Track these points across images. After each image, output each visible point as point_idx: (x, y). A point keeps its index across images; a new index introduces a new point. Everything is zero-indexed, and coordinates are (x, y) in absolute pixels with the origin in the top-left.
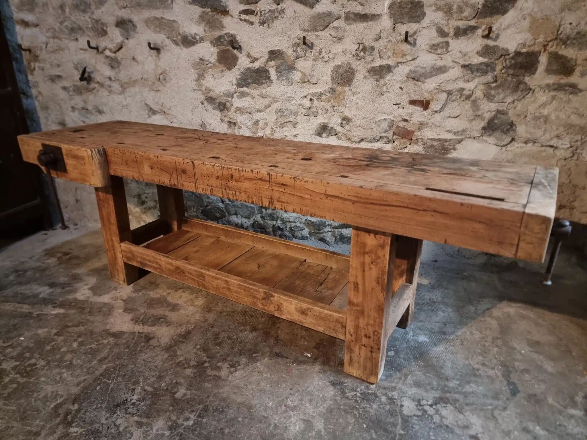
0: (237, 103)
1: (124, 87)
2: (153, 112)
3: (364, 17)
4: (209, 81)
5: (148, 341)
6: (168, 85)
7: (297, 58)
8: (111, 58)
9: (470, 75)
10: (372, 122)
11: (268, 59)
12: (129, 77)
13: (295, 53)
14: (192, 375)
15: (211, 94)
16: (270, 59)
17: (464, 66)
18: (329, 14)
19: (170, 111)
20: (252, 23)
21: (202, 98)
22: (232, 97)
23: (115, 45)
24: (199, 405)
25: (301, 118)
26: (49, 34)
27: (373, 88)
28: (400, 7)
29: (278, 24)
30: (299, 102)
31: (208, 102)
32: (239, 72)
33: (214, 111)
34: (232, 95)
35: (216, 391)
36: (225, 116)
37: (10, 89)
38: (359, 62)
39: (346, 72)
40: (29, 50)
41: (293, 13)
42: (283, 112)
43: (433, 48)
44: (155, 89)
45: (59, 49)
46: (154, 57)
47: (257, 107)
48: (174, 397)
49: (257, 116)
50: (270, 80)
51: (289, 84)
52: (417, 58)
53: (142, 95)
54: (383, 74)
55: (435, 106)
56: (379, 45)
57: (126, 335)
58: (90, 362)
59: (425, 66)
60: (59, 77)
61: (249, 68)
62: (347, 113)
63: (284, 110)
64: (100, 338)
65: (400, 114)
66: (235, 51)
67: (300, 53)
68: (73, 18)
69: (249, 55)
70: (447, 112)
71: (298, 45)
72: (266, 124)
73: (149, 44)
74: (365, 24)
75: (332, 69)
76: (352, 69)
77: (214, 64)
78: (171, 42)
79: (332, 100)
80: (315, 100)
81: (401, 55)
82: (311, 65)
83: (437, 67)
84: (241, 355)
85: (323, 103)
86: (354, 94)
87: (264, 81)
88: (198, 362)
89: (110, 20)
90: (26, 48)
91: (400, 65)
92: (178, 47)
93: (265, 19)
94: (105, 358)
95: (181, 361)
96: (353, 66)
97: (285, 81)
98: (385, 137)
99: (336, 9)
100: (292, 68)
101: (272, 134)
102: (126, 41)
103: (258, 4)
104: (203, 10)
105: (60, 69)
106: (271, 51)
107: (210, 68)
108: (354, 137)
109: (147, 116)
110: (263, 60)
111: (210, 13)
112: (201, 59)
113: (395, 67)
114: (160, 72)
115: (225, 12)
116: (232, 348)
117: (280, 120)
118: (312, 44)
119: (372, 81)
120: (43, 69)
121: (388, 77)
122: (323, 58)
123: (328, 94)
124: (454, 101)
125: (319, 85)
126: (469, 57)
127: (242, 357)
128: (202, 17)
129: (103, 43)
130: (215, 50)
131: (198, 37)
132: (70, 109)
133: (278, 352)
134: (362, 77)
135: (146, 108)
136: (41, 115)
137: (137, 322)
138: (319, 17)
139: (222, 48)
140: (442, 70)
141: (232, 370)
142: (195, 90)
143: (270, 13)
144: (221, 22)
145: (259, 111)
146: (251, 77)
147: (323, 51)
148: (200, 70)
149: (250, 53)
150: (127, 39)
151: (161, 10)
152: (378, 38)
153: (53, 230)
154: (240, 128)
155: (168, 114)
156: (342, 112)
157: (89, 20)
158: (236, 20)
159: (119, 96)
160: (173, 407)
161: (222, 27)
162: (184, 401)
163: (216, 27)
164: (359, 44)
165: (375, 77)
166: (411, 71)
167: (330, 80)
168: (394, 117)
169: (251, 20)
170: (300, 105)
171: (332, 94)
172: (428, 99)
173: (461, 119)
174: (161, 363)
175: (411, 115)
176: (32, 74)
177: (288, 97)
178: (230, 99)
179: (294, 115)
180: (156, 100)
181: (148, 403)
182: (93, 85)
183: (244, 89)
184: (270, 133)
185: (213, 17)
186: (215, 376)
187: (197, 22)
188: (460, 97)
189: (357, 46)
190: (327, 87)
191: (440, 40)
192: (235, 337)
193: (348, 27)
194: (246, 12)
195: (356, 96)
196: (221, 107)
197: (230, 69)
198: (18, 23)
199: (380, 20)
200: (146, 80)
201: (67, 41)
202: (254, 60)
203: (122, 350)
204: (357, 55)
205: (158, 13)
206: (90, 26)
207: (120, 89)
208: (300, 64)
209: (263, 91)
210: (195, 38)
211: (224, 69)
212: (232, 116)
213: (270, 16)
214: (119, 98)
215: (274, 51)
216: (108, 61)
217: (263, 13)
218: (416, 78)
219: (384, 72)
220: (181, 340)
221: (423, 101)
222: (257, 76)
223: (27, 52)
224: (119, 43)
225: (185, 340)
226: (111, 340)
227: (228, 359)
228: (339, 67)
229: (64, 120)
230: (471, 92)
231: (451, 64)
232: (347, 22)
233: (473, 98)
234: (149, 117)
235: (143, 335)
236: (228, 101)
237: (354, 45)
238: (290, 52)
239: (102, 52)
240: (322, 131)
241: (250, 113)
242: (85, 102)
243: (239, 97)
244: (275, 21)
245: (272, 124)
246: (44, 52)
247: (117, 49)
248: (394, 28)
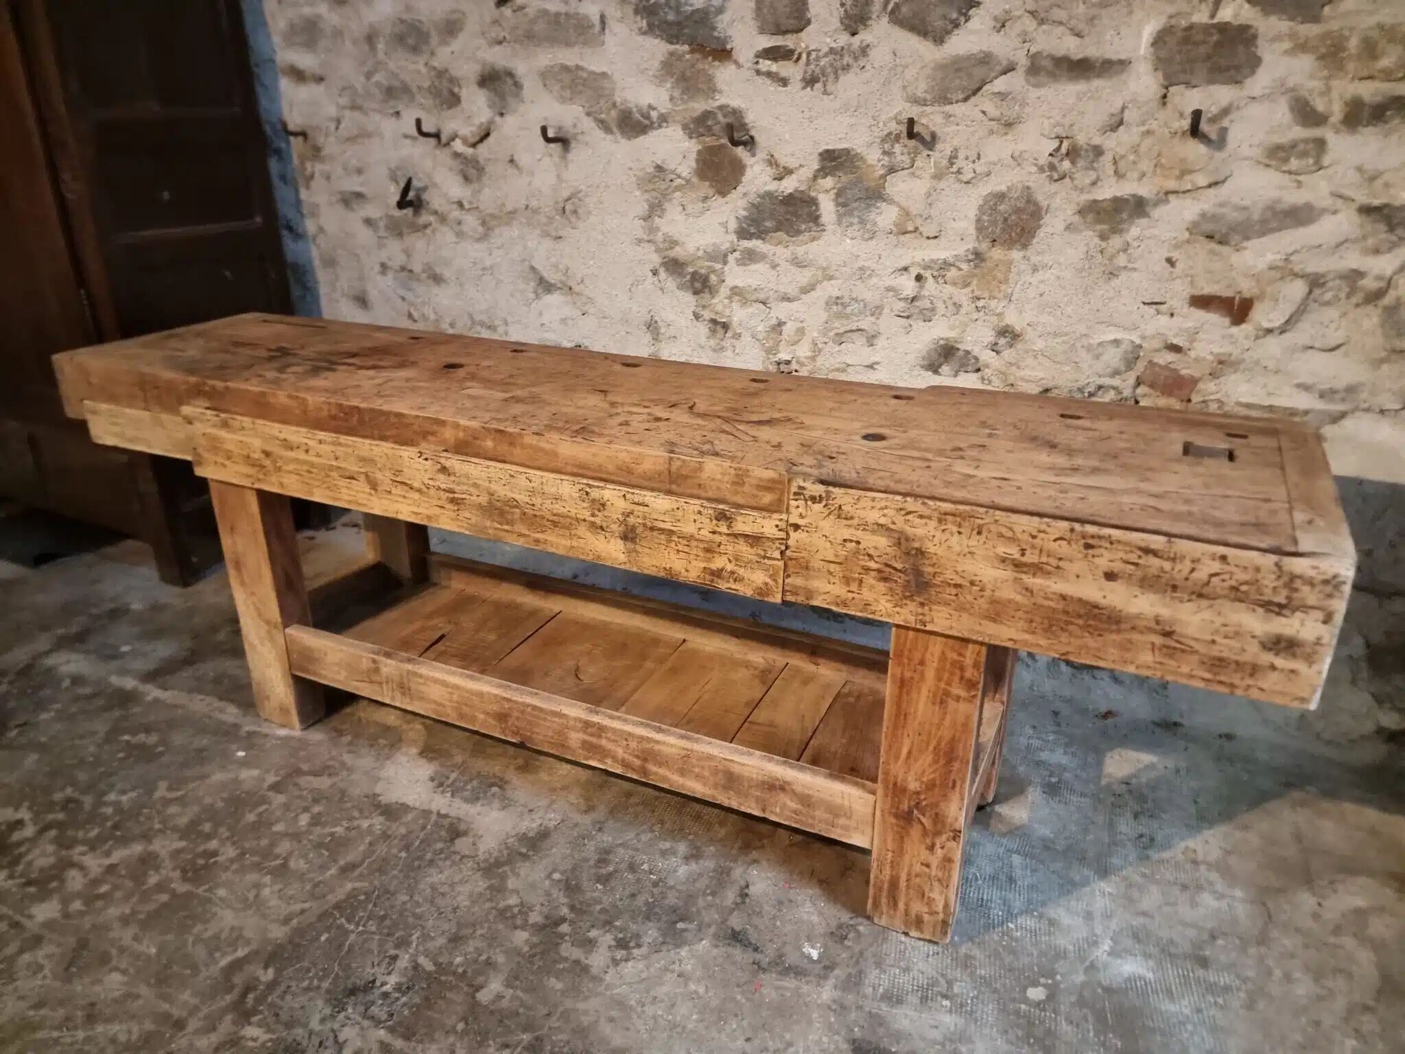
0: (735, 275)
1: (489, 224)
2: (545, 286)
3: (1080, 68)
4: (674, 222)
5: (452, 840)
6: (581, 224)
7: (892, 170)
8: (466, 158)
9: (1384, 236)
10: (1079, 345)
11: (818, 171)
12: (499, 202)
13: (886, 158)
14: (526, 949)
15: (677, 252)
16: (823, 172)
17: (1366, 210)
18: (985, 59)
19: (582, 287)
20: (784, 82)
21: (656, 259)
22: (725, 263)
23: (474, 129)
24: (525, 1030)
25: (888, 323)
26: (344, 101)
27: (1088, 256)
28: (1186, 40)
29: (850, 85)
30: (889, 282)
31: (667, 270)
32: (745, 200)
33: (680, 294)
34: (726, 256)
35: (569, 1003)
36: (704, 307)
37: (258, 219)
38: (1055, 187)
39: (1018, 211)
40: (303, 134)
41: (888, 58)
42: (845, 306)
43: (1278, 154)
44: (554, 234)
45: (363, 135)
46: (556, 159)
47: (782, 289)
48: (474, 997)
49: (780, 311)
50: (818, 225)
51: (866, 236)
52: (1224, 181)
53: (525, 247)
54: (1122, 221)
55: (1263, 315)
56: (1113, 143)
57: (410, 817)
58: (323, 868)
59: (1246, 203)
60: (359, 196)
61: (769, 195)
62: (1012, 319)
63: (846, 300)
64: (356, 814)
65: (1162, 331)
66: (740, 151)
67: (899, 158)
68: (392, 65)
69: (772, 162)
70: (1304, 332)
71: (897, 138)
72: (801, 332)
73: (544, 130)
74: (1080, 86)
75: (981, 202)
76: (1036, 204)
77: (688, 181)
78: (593, 125)
79: (975, 282)
80: (931, 280)
81: (1177, 172)
82: (925, 190)
83: (1285, 206)
84: (648, 918)
85: (949, 289)
86: (1035, 269)
87: (803, 227)
88: (546, 917)
89: (467, 71)
90: (298, 129)
91: (1171, 197)
92: (609, 137)
93: (818, 71)
94: (353, 866)
95: (510, 907)
96: (1040, 198)
97: (856, 227)
98: (1114, 388)
99: (1004, 46)
100: (875, 195)
101: (813, 358)
102: (498, 119)
103: (803, 35)
104: (672, 47)
105: (362, 178)
106: (827, 151)
107: (678, 188)
108: (1028, 381)
109: (532, 296)
110: (807, 173)
111: (688, 57)
112: (659, 168)
113: (1157, 203)
114: (566, 194)
115: (723, 53)
116: (633, 895)
117: (837, 324)
118: (934, 136)
119: (1088, 238)
120: (328, 178)
121: (1134, 231)
122: (959, 172)
123: (964, 266)
124: (1328, 304)
125: (943, 241)
126: (1387, 185)
127: (651, 924)
128: (668, 67)
129: (452, 123)
130: (692, 147)
131: (654, 114)
132: (377, 268)
133: (738, 929)
134: (1061, 227)
135: (531, 276)
136: (322, 276)
137: (441, 785)
138: (958, 65)
139: (709, 140)
140: (1299, 216)
141: (620, 954)
142: (640, 241)
143: (831, 57)
144: (710, 79)
145: (787, 299)
146: (772, 214)
147: (961, 155)
148: (654, 194)
149: (776, 156)
150: (502, 115)
151: (576, 49)
152: (1117, 124)
153: (328, 529)
154: (737, 336)
155: (577, 294)
156: (999, 315)
157: (424, 70)
158: (747, 73)
159: (477, 246)
160: (467, 1024)
161: (712, 90)
162: (492, 1012)
163: (698, 90)
164: (1061, 139)
165: (1099, 227)
166: (1203, 215)
167: (972, 230)
168: (1143, 338)
169: (783, 73)
170: (889, 289)
171: (976, 267)
172: (1247, 295)
173: (1346, 355)
174: (467, 903)
175: (1193, 335)
176: (308, 187)
177: (862, 269)
178: (718, 266)
179: (872, 315)
180: (553, 260)
181: (417, 1000)
182: (425, 218)
183: (754, 244)
184: (809, 354)
185: (693, 66)
186: (577, 962)
187: (655, 76)
188: (1348, 296)
189: (1056, 144)
190: (962, 248)
191: (1299, 132)
192: (645, 867)
193: (1034, 93)
194: (773, 54)
195: (1040, 275)
196: (698, 285)
197: (723, 194)
198: (284, 72)
199: (1124, 76)
200: (536, 211)
201: (377, 117)
202: (783, 173)
203: (394, 851)
204: (1052, 167)
205: (568, 56)
206: (426, 84)
207: (480, 229)
208: (898, 186)
209: (800, 251)
210: (648, 117)
211: (711, 192)
212: (719, 308)
213: (831, 65)
214: (475, 250)
215: (834, 151)
216: (456, 164)
217: (814, 55)
218: (1217, 237)
219: (1125, 216)
220: (524, 850)
221: (1234, 298)
222: (787, 212)
223: (300, 139)
224: (482, 124)
225: (531, 853)
226: (378, 822)
227: (617, 924)
228: (1001, 197)
229: (364, 292)
230: (1382, 284)
231: (1327, 202)
232: (1032, 80)
233: (1387, 300)
234: (538, 296)
235: (446, 822)
236: (714, 271)
237: (1045, 141)
238: (873, 156)
239: (447, 144)
240: (942, 360)
241: (764, 303)
242: (408, 255)
243: (741, 262)
244: (842, 78)
245: (815, 334)
246: (332, 139)
247: (477, 138)
248: (1165, 96)
